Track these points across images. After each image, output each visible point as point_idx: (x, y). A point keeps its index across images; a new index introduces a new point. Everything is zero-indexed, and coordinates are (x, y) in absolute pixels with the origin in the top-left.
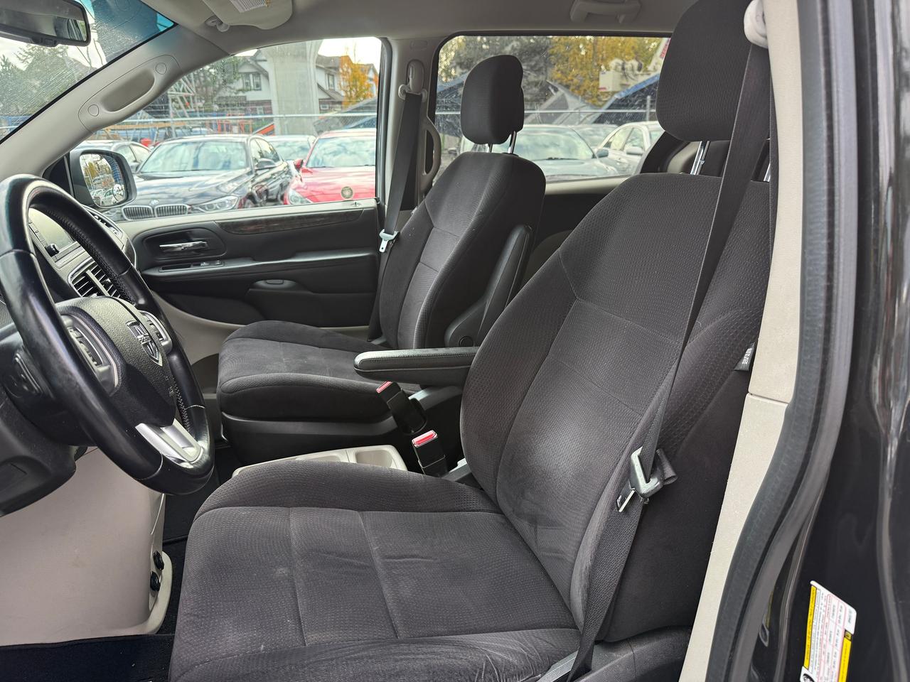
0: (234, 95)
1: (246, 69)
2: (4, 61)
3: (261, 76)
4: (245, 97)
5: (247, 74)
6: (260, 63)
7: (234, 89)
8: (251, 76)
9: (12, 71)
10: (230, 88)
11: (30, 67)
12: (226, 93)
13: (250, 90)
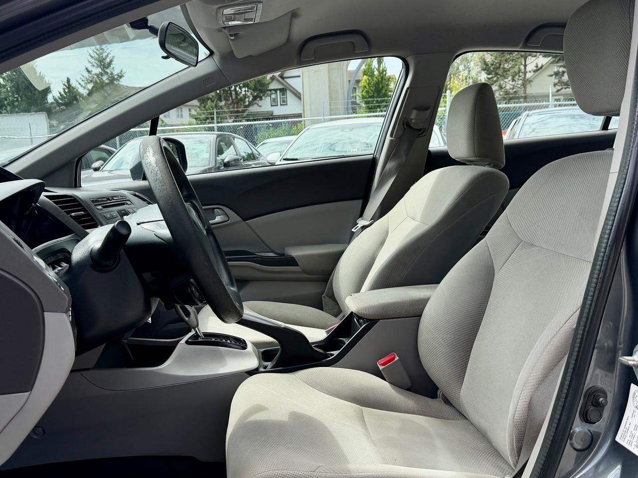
0: (262, 110)
1: (274, 86)
3: (288, 92)
4: (273, 111)
5: (276, 90)
6: (286, 80)
7: (262, 106)
8: (278, 92)
10: (258, 105)
11: (90, 93)
12: (254, 109)
13: (277, 106)
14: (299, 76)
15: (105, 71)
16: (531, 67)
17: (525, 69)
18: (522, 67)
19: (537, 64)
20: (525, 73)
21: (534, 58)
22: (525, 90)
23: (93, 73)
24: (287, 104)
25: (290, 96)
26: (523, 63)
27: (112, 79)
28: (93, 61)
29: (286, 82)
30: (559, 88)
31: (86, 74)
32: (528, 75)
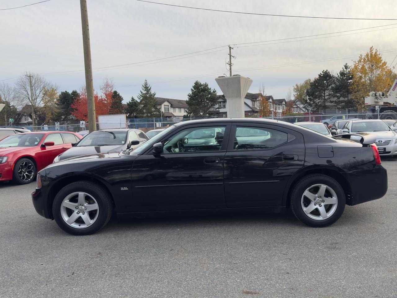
0: (215, 110)
1: (220, 100)
2: (132, 99)
3: (226, 102)
4: (219, 111)
5: (221, 102)
6: (225, 98)
7: (215, 108)
8: (222, 103)
9: (135, 103)
11: (141, 101)
12: (212, 109)
13: (221, 108)
15: (148, 92)
16: (327, 94)
17: (324, 95)
18: (323, 94)
19: (329, 93)
20: (324, 97)
21: (328, 91)
22: (325, 103)
23: (143, 93)
24: (225, 108)
26: (324, 93)
27: (151, 95)
28: (143, 88)
31: (140, 93)
32: (326, 97)
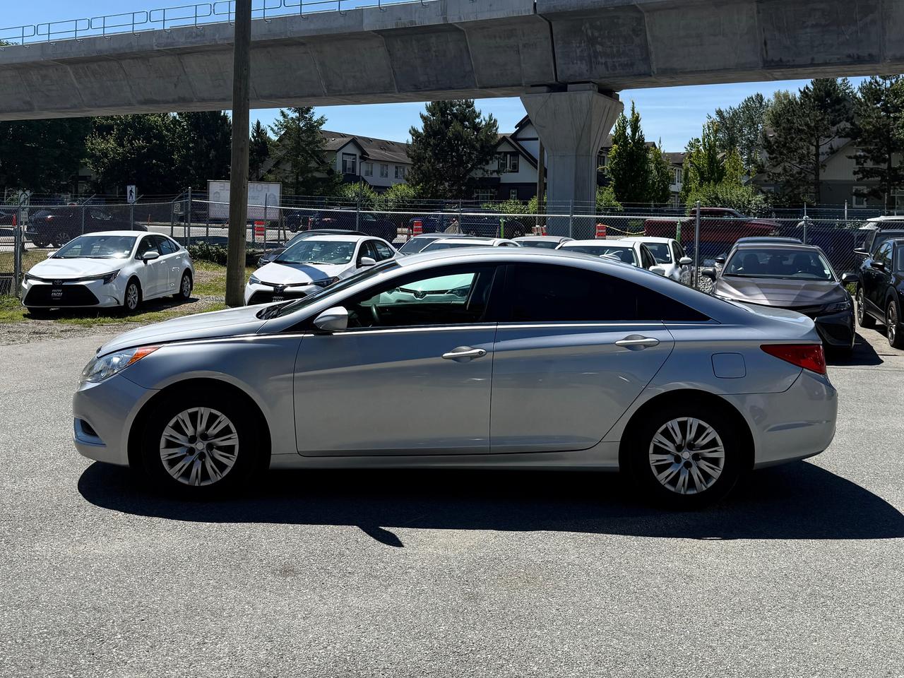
0: (487, 176)
1: (502, 149)
3: (521, 158)
4: (499, 179)
5: (506, 153)
6: (520, 142)
7: (488, 171)
8: (508, 156)
9: (263, 143)
10: (483, 169)
11: (281, 139)
12: (478, 174)
13: (506, 171)
14: (537, 139)
15: (303, 116)
16: (824, 149)
17: (817, 150)
18: (813, 149)
19: (831, 145)
20: (817, 155)
22: (817, 175)
23: (289, 117)
24: (518, 172)
25: (522, 163)
26: (815, 144)
27: (311, 126)
29: (519, 145)
30: (860, 176)
32: (821, 158)
